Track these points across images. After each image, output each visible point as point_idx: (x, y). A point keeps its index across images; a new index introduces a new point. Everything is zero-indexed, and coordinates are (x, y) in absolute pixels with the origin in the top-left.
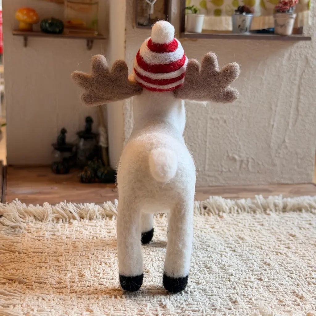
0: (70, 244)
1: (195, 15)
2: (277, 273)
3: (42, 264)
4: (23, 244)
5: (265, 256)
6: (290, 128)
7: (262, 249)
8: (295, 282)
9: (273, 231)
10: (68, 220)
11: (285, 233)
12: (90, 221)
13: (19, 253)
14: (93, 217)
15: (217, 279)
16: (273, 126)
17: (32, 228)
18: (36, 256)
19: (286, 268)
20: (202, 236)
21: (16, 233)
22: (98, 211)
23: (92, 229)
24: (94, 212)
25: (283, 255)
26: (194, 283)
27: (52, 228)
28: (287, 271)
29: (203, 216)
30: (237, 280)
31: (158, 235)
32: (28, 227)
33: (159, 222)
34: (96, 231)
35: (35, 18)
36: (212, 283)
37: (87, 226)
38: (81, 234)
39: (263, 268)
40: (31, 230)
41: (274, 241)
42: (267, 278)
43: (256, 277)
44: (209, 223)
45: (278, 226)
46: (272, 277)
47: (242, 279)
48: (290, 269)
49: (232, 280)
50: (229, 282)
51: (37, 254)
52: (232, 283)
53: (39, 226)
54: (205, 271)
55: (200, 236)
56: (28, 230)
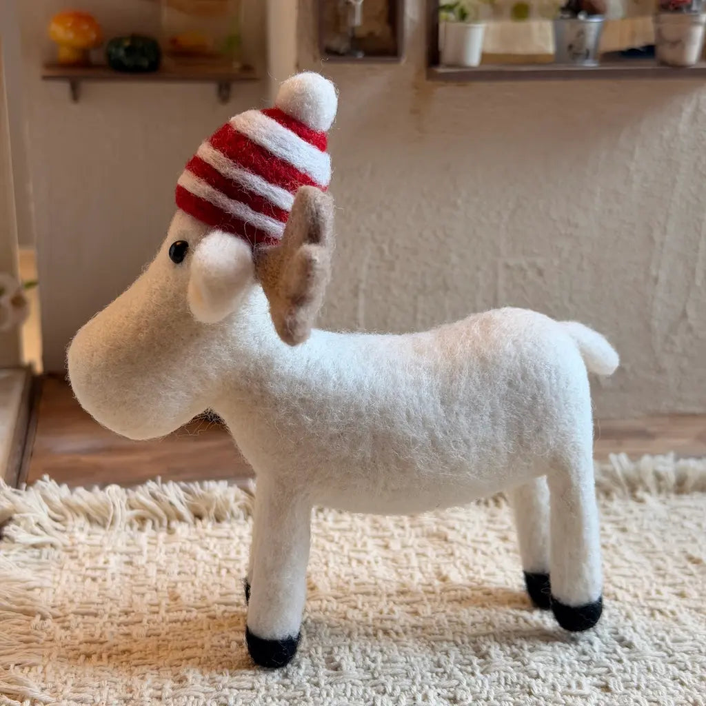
0: (165, 589)
1: (461, 24)
2: (648, 669)
3: (92, 645)
4: (55, 590)
5: (622, 619)
6: (698, 283)
7: (616, 599)
8: (690, 694)
9: (648, 547)
10: (165, 523)
11: (677, 553)
12: (219, 525)
13: (43, 618)
14: (225, 514)
15: (502, 689)
16: (656, 280)
17: (80, 547)
18: (81, 626)
19: (670, 656)
20: (475, 564)
21: (43, 559)
22: (237, 499)
23: (218, 547)
24: (227, 502)
25: (667, 616)
26: (444, 698)
27: (128, 545)
28: (673, 663)
29: (483, 507)
30: (547, 692)
31: (372, 560)
32: (73, 545)
33: (377, 525)
34: (228, 554)
35: (93, 36)
36: (487, 699)
37: (208, 540)
38: (192, 562)
39: (615, 656)
40: (78, 551)
41: (648, 577)
42: (622, 685)
43: (595, 680)
44: (497, 526)
45: (663, 531)
46: (635, 680)
47: (560, 688)
48: (680, 658)
49: (536, 691)
50: (527, 696)
51: (86, 617)
52: (535, 699)
53: (97, 539)
54: (475, 663)
55: (471, 565)
56: (71, 551)
